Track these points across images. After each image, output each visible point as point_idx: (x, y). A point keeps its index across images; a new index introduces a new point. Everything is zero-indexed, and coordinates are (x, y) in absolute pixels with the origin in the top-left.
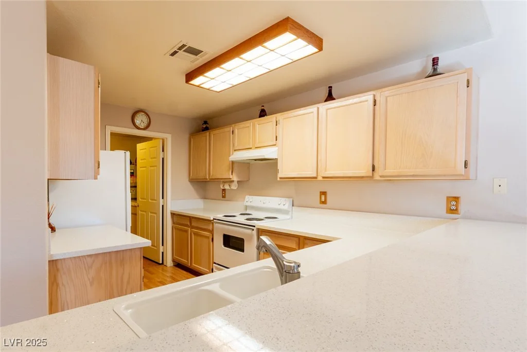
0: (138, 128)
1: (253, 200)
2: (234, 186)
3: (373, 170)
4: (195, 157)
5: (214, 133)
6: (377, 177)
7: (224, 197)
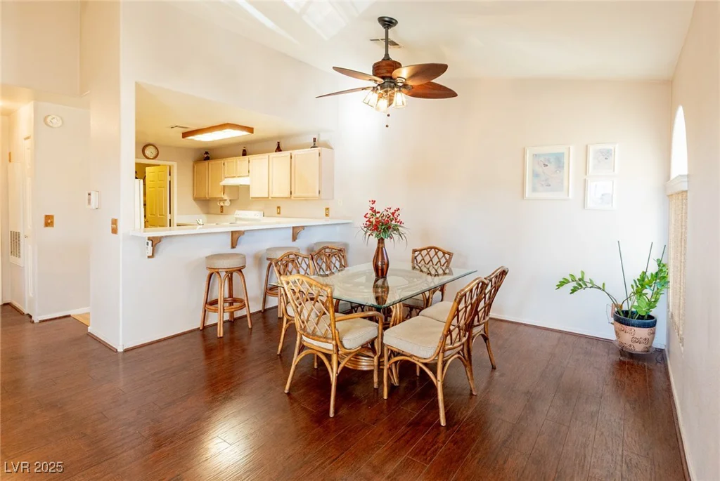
0: (148, 158)
1: (240, 214)
2: (227, 204)
3: (291, 193)
4: (198, 181)
5: (212, 163)
6: (292, 198)
7: (222, 212)
